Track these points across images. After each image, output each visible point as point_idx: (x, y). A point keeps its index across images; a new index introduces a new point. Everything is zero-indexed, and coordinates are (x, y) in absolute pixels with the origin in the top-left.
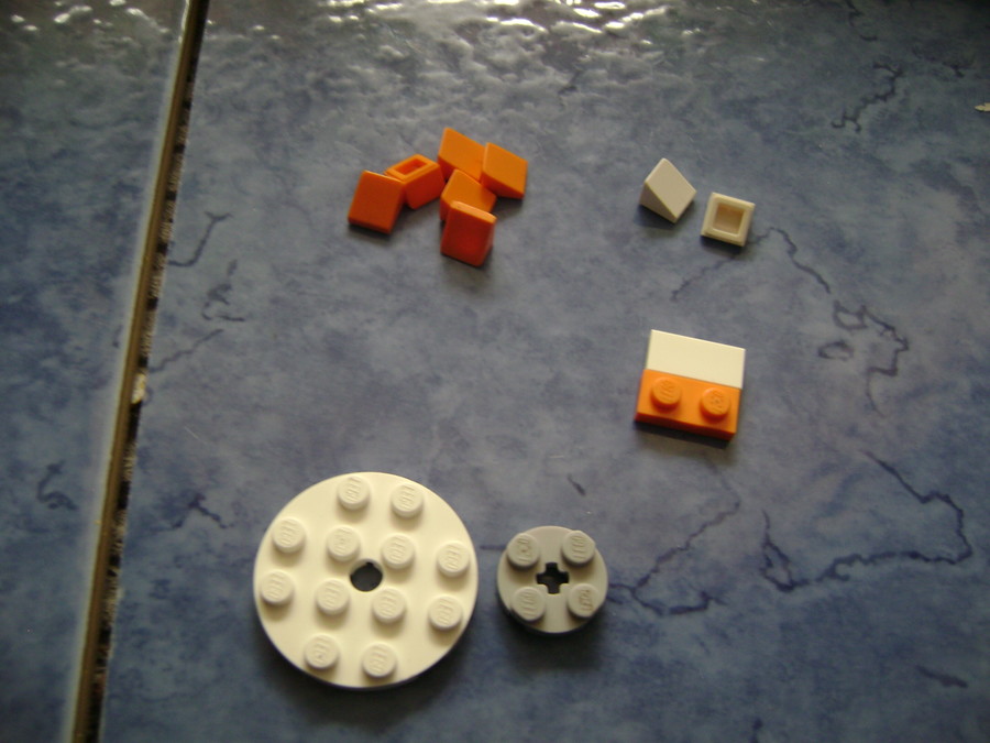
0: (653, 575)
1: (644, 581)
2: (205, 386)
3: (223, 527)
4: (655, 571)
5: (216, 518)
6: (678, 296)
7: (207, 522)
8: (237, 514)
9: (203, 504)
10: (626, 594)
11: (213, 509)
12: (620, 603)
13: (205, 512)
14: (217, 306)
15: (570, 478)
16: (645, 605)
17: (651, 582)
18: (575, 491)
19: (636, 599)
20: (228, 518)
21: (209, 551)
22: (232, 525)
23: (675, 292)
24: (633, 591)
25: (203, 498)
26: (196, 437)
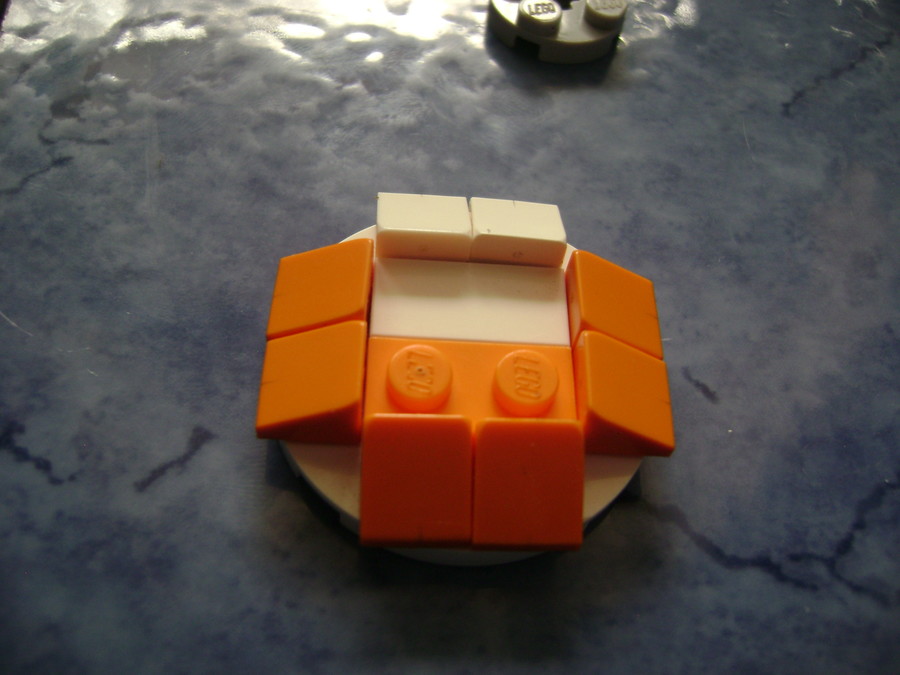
0: (858, 535)
1: (845, 546)
2: (36, 242)
3: (56, 482)
4: (859, 525)
5: (44, 465)
6: (792, 110)
7: (27, 473)
8: (82, 457)
9: (21, 441)
10: (821, 570)
11: (37, 449)
12: (814, 588)
13: (22, 455)
14: (65, 124)
15: (686, 373)
16: (857, 589)
17: (856, 546)
18: (700, 395)
19: (839, 578)
20: (63, 464)
21: (28, 528)
22: (72, 478)
23: (786, 106)
24: (830, 563)
25: (21, 430)
26: (13, 324)
